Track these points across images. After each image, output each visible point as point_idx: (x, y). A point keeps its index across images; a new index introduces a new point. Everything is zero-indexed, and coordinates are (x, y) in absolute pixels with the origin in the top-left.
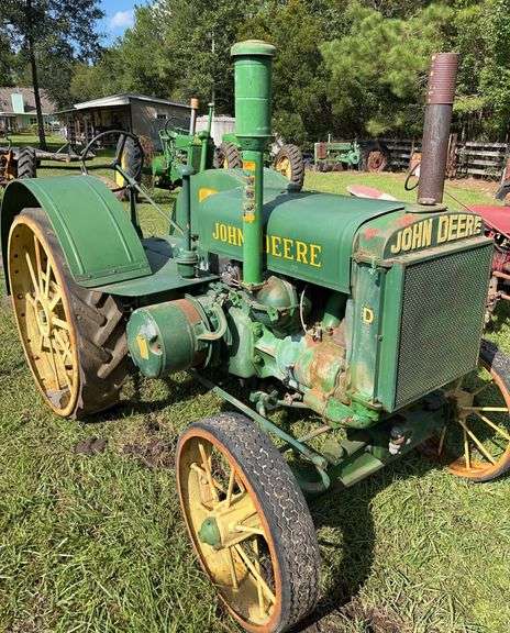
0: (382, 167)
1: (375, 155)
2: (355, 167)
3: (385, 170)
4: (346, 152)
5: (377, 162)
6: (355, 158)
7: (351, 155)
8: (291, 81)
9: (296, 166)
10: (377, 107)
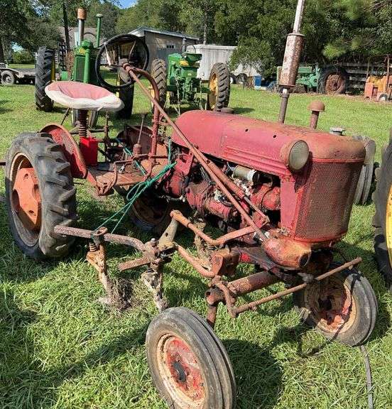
0: (340, 89)
1: (334, 78)
2: (314, 89)
3: (343, 92)
4: (308, 75)
5: (336, 85)
6: (315, 80)
7: (312, 78)
8: (261, 11)
9: (222, 82)
10: (340, 33)
